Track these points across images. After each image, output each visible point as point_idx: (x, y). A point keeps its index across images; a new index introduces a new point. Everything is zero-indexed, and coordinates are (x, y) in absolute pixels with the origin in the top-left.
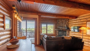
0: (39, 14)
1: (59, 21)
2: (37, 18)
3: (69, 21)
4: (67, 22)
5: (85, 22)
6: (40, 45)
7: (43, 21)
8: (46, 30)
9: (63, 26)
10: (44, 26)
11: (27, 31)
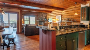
0: (21, 9)
1: (40, 14)
2: (18, 12)
3: (47, 14)
4: (46, 15)
5: (55, 16)
6: (22, 32)
7: (25, 14)
8: (28, 21)
9: (42, 18)
10: (26, 18)
11: (10, 23)
